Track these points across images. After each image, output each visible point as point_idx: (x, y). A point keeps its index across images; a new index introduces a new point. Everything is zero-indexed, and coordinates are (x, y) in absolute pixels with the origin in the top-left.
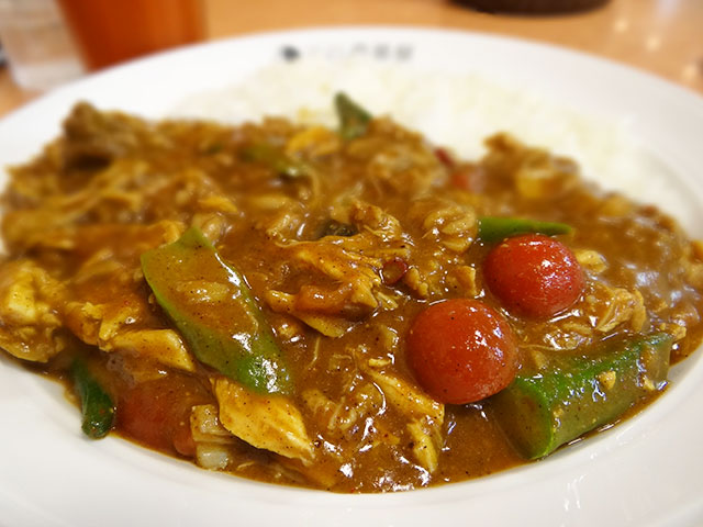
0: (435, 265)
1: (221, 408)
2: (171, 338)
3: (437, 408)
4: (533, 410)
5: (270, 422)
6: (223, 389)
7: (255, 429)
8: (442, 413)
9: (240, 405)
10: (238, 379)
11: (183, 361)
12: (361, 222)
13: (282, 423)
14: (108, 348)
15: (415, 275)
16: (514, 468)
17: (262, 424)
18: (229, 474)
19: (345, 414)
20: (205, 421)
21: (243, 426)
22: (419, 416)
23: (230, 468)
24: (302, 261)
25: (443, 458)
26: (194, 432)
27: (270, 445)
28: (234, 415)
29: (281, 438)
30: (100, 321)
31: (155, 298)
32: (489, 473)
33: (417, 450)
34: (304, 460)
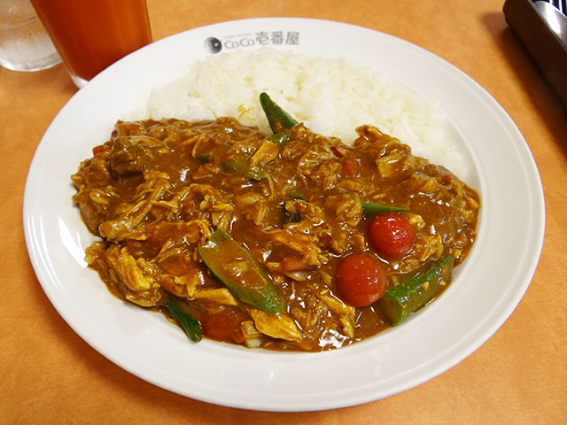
0: (344, 236)
1: (256, 322)
2: (225, 292)
3: (352, 310)
4: (393, 305)
5: (281, 327)
6: (254, 313)
7: (274, 330)
8: (354, 311)
9: (265, 320)
10: (261, 309)
11: (232, 302)
12: (304, 213)
13: (286, 327)
14: (193, 299)
15: (336, 244)
16: (386, 330)
17: (277, 328)
18: (262, 349)
19: (312, 318)
20: (248, 328)
21: (267, 330)
22: (344, 314)
23: (261, 346)
24: (279, 242)
25: (356, 330)
26: (245, 334)
27: (282, 336)
28: (262, 325)
29: (287, 334)
30: (185, 286)
31: (210, 270)
32: (376, 334)
33: (346, 329)
34: (298, 341)
